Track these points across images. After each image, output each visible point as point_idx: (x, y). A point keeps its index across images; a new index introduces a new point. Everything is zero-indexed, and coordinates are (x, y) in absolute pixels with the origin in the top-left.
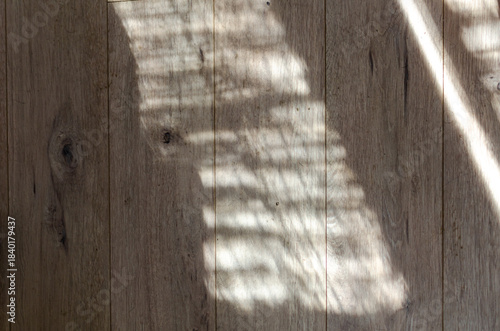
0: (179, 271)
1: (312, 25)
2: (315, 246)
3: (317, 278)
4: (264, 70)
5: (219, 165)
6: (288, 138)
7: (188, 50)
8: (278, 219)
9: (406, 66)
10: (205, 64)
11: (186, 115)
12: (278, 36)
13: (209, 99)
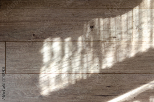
0: (52, 30)
1: (121, 70)
4: (109, 56)
5: (83, 42)
6: (90, 63)
7: (117, 33)
8: (66, 60)
9: (108, 96)
10: (112, 39)
11: (98, 33)
12: (119, 60)
13: (102, 40)
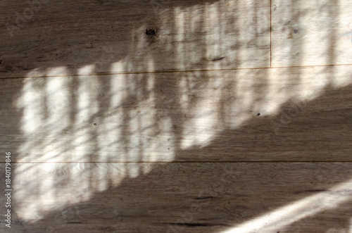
0: (46, 47)
1: (238, 151)
2: (63, 154)
3: (40, 156)
4: (202, 112)
5: (127, 77)
6: (146, 132)
7: (223, 47)
8: (84, 125)
9: (199, 225)
10: (211, 63)
11: (169, 47)
12: (230, 123)
13: (181, 67)
